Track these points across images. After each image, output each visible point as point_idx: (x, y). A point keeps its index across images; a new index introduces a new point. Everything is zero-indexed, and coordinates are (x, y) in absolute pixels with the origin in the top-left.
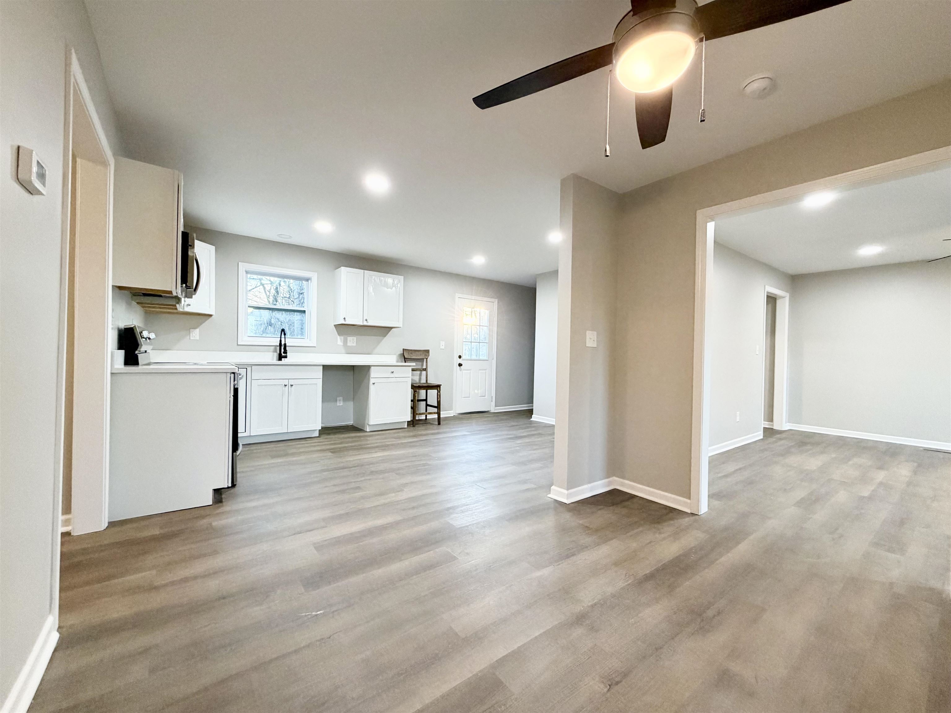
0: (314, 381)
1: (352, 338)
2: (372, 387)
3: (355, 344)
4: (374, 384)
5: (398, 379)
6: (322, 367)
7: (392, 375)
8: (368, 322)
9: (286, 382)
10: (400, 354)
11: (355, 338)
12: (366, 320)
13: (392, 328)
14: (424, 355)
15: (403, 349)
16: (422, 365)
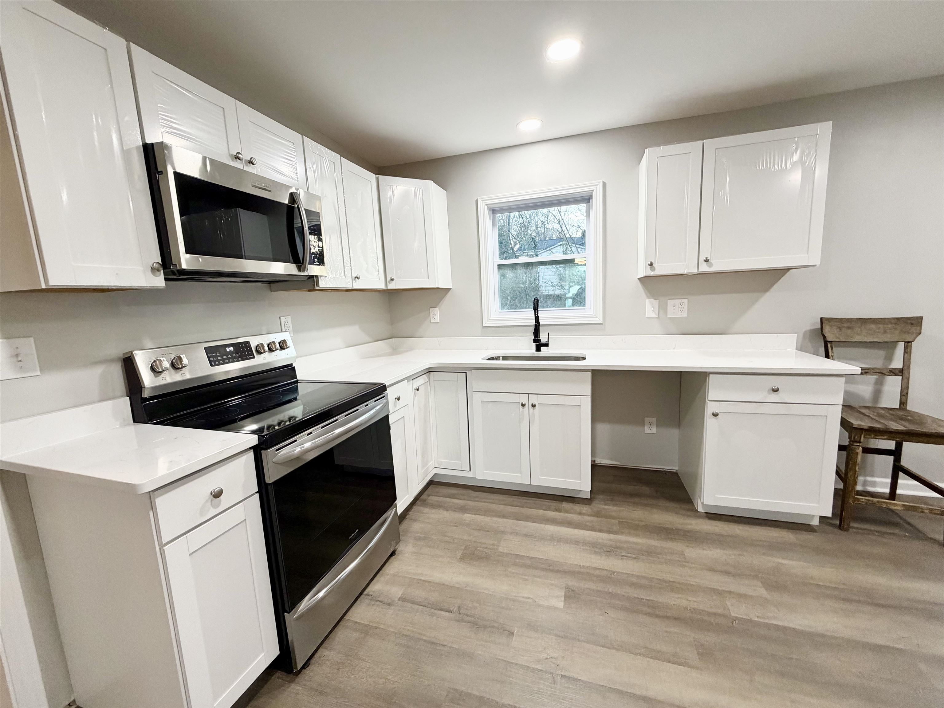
0: (575, 401)
1: (677, 302)
2: (710, 424)
3: (685, 315)
4: (715, 415)
5: (796, 409)
6: (589, 374)
7: (774, 397)
8: (711, 266)
9: (524, 399)
10: (813, 331)
11: (686, 301)
12: (707, 261)
13: (787, 270)
14: (897, 332)
15: (821, 319)
16: (889, 358)
